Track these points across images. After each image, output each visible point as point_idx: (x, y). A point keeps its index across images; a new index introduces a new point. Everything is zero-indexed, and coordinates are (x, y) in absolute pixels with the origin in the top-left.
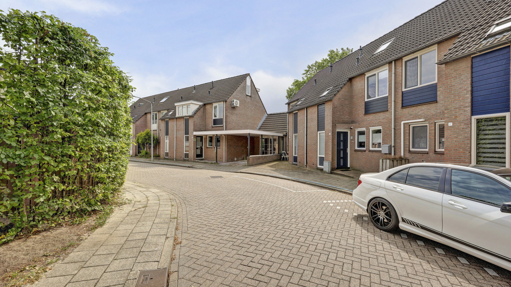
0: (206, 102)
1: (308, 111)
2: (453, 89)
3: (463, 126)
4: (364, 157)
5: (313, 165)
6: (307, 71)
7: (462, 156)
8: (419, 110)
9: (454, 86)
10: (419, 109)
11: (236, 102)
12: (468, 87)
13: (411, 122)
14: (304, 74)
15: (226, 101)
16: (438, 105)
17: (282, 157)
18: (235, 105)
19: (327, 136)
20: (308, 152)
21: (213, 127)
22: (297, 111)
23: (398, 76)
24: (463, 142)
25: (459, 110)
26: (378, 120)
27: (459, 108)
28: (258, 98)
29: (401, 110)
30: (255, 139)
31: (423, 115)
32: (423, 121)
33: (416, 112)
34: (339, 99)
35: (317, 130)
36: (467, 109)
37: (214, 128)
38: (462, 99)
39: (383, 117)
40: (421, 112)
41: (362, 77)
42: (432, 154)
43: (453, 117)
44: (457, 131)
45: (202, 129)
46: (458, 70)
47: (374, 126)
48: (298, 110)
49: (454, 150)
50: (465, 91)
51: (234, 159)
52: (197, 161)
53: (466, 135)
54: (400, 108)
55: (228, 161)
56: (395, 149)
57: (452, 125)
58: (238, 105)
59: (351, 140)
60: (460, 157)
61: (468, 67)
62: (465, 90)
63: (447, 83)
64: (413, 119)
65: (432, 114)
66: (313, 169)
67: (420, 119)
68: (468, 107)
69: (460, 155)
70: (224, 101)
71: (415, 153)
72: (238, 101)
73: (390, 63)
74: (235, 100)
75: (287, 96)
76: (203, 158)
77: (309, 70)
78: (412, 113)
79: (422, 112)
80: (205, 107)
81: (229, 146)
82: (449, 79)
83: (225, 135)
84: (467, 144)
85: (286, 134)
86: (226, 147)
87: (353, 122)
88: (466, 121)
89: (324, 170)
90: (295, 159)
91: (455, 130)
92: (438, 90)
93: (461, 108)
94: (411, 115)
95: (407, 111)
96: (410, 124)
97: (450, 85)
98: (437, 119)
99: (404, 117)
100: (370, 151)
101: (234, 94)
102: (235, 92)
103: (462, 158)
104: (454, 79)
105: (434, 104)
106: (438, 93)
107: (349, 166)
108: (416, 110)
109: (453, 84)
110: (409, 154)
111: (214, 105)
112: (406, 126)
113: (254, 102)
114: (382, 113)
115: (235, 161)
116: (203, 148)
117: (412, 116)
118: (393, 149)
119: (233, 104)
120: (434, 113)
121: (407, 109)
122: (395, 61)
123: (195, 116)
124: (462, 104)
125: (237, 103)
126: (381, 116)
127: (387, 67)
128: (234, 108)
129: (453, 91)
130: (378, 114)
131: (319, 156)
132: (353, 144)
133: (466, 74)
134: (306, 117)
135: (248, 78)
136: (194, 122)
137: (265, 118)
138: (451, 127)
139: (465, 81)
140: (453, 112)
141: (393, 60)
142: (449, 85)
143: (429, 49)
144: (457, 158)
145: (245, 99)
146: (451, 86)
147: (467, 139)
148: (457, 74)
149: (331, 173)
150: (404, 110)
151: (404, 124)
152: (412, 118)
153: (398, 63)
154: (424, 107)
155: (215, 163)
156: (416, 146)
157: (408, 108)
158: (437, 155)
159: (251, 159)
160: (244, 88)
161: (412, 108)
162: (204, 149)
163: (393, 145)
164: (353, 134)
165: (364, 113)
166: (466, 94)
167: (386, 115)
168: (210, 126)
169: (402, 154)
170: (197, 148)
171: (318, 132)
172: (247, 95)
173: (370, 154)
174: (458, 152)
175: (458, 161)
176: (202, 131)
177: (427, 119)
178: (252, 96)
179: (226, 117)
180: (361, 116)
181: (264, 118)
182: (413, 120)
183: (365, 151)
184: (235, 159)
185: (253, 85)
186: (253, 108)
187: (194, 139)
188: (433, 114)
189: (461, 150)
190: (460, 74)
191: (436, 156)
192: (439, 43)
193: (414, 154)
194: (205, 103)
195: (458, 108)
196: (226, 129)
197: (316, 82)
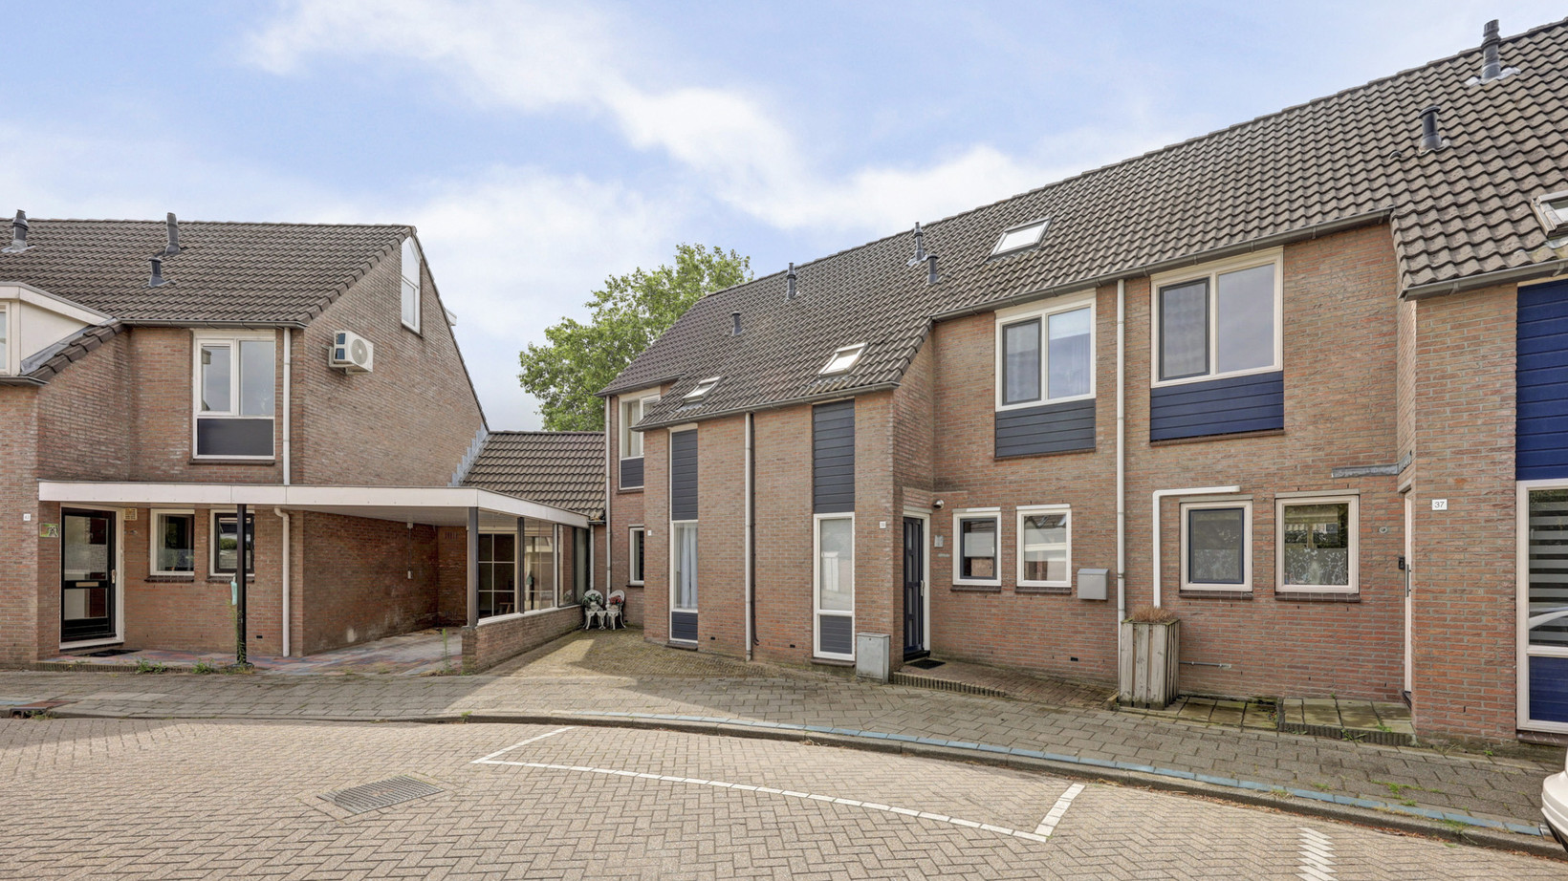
0: (135, 317)
1: (757, 427)
2: (1449, 386)
3: (1486, 511)
4: (994, 610)
5: (790, 651)
6: (606, 297)
7: (1484, 613)
8: (1219, 456)
9: (1453, 376)
10: (1218, 452)
11: (358, 343)
12: (1506, 385)
13: (1189, 495)
14: (591, 305)
15: (295, 331)
16: (1287, 441)
17: (590, 614)
18: (349, 357)
19: (866, 534)
20: (758, 597)
21: (194, 463)
22: (694, 426)
23: (1135, 334)
24: (1486, 565)
25: (1474, 458)
26: (1054, 482)
27: (1474, 453)
28: (452, 354)
29: (1150, 450)
30: (441, 535)
31: (1233, 471)
32: (1231, 493)
33: (1209, 462)
34: (909, 391)
35: (809, 505)
36: (1505, 457)
37: (206, 470)
38: (1484, 424)
39: (1076, 473)
40: (1224, 463)
41: (981, 323)
42: (1267, 602)
43: (1451, 481)
44: (1467, 527)
45: (111, 471)
46: (1469, 325)
47: (1037, 503)
48: (700, 422)
49: (1456, 591)
50: (1497, 398)
51: (343, 635)
52: (71, 661)
53: (1500, 542)
54: (1143, 444)
55: (310, 650)
56: (1126, 584)
57: (1444, 507)
58: (368, 365)
59: (934, 550)
60: (1477, 614)
61: (1506, 319)
62: (1496, 392)
63: (1428, 365)
64: (1195, 482)
65: (1264, 472)
66: (793, 664)
67: (1221, 484)
68: (1508, 449)
69: (1475, 610)
70: (279, 330)
71: (1202, 598)
72: (369, 346)
73: (1105, 286)
74: (351, 337)
75: (522, 377)
76: (119, 638)
77: (610, 295)
78: (1190, 464)
79: (1231, 461)
80: (130, 345)
81: (314, 571)
82: (1435, 351)
83: (291, 511)
84: (1505, 572)
85: (603, 517)
86: (299, 577)
87: (940, 484)
88: (1499, 498)
89: (862, 667)
90: (685, 625)
91: (1458, 526)
92: (1286, 393)
93: (1478, 451)
94: (1187, 469)
95: (1172, 455)
96: (1182, 500)
97: (1439, 374)
98: (1284, 488)
99: (1160, 475)
100: (1019, 591)
101: (340, 303)
102: (347, 295)
103: (1484, 618)
104: (1454, 355)
105: (1271, 439)
106: (1288, 404)
107: (927, 646)
108: (1208, 453)
109: (1449, 370)
110: (1181, 601)
111: (202, 340)
112: (1168, 506)
113: (434, 367)
114: (1071, 457)
115: (349, 646)
116: (119, 579)
117: (1192, 474)
118: (1120, 583)
119: (340, 353)
120: (1273, 469)
121: (1170, 448)
122: (1129, 279)
123: (55, 387)
124: (1484, 439)
125: (360, 351)
126: (1067, 468)
127: (1090, 300)
128: (340, 374)
129: (1448, 395)
130: (1055, 459)
131: (817, 611)
132: (942, 566)
133: (1498, 340)
134: (747, 453)
135: (407, 245)
136: (41, 419)
137: (480, 445)
138: (1440, 513)
139: (1494, 365)
140: (1449, 465)
141: (1121, 278)
142: (1432, 372)
143: (1253, 259)
144: (1466, 620)
145: (396, 345)
146: (1443, 377)
147: (1503, 557)
148: (1466, 339)
149: (892, 680)
150: (1161, 450)
151: (1161, 498)
152: (1193, 479)
153: (1137, 290)
154: (1239, 448)
155: (229, 670)
156: (1199, 573)
157: (1178, 448)
158: (1283, 604)
159: (482, 635)
160: (392, 286)
161: (1193, 447)
162: (127, 588)
163: (1120, 570)
164: (942, 528)
165: (991, 453)
166: (1501, 407)
167: (1089, 464)
168: (178, 453)
169: (1157, 603)
170: (69, 585)
171: (816, 516)
172: (404, 327)
173: (1020, 602)
174: (1469, 600)
175: (1469, 628)
176: (107, 479)
177: (1247, 485)
178: (427, 334)
179: (298, 415)
180: (979, 464)
181: (476, 448)
182: (1197, 486)
183: (997, 590)
184: (351, 636)
185: (428, 286)
186: (431, 393)
187: (43, 528)
188: (1271, 471)
189: (1481, 592)
190: (1475, 338)
191: (1279, 607)
192: (1292, 243)
193: (1199, 602)
194: (127, 318)
195: (1468, 452)
196: (298, 479)
197: (737, 324)
